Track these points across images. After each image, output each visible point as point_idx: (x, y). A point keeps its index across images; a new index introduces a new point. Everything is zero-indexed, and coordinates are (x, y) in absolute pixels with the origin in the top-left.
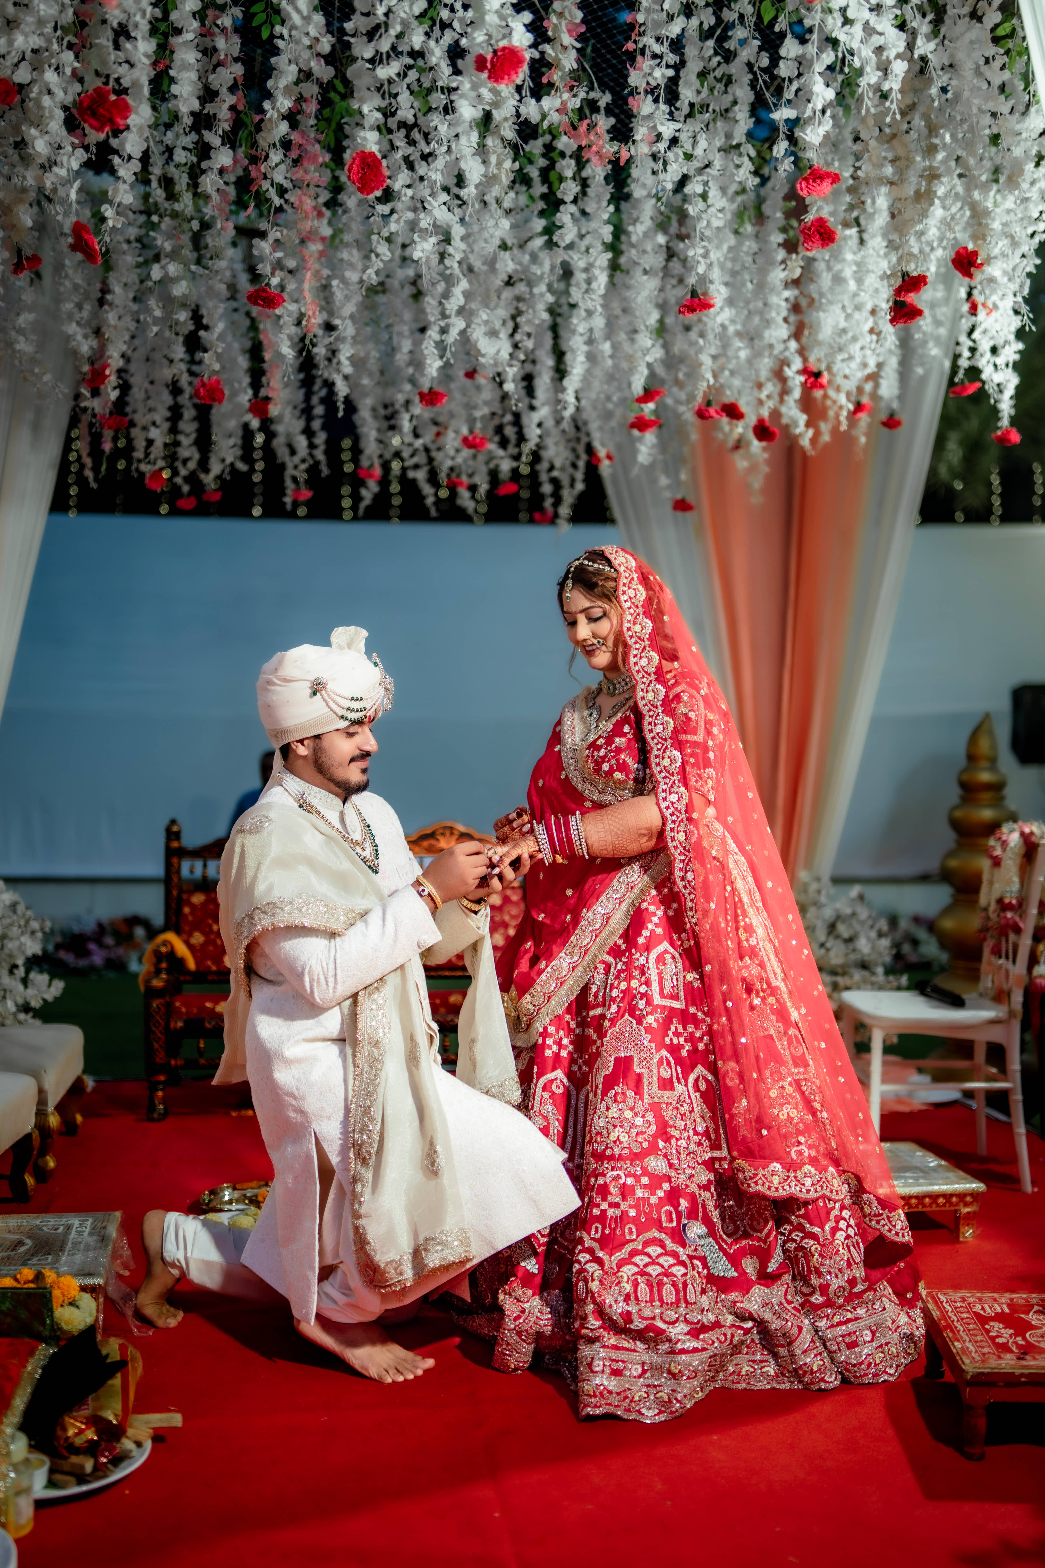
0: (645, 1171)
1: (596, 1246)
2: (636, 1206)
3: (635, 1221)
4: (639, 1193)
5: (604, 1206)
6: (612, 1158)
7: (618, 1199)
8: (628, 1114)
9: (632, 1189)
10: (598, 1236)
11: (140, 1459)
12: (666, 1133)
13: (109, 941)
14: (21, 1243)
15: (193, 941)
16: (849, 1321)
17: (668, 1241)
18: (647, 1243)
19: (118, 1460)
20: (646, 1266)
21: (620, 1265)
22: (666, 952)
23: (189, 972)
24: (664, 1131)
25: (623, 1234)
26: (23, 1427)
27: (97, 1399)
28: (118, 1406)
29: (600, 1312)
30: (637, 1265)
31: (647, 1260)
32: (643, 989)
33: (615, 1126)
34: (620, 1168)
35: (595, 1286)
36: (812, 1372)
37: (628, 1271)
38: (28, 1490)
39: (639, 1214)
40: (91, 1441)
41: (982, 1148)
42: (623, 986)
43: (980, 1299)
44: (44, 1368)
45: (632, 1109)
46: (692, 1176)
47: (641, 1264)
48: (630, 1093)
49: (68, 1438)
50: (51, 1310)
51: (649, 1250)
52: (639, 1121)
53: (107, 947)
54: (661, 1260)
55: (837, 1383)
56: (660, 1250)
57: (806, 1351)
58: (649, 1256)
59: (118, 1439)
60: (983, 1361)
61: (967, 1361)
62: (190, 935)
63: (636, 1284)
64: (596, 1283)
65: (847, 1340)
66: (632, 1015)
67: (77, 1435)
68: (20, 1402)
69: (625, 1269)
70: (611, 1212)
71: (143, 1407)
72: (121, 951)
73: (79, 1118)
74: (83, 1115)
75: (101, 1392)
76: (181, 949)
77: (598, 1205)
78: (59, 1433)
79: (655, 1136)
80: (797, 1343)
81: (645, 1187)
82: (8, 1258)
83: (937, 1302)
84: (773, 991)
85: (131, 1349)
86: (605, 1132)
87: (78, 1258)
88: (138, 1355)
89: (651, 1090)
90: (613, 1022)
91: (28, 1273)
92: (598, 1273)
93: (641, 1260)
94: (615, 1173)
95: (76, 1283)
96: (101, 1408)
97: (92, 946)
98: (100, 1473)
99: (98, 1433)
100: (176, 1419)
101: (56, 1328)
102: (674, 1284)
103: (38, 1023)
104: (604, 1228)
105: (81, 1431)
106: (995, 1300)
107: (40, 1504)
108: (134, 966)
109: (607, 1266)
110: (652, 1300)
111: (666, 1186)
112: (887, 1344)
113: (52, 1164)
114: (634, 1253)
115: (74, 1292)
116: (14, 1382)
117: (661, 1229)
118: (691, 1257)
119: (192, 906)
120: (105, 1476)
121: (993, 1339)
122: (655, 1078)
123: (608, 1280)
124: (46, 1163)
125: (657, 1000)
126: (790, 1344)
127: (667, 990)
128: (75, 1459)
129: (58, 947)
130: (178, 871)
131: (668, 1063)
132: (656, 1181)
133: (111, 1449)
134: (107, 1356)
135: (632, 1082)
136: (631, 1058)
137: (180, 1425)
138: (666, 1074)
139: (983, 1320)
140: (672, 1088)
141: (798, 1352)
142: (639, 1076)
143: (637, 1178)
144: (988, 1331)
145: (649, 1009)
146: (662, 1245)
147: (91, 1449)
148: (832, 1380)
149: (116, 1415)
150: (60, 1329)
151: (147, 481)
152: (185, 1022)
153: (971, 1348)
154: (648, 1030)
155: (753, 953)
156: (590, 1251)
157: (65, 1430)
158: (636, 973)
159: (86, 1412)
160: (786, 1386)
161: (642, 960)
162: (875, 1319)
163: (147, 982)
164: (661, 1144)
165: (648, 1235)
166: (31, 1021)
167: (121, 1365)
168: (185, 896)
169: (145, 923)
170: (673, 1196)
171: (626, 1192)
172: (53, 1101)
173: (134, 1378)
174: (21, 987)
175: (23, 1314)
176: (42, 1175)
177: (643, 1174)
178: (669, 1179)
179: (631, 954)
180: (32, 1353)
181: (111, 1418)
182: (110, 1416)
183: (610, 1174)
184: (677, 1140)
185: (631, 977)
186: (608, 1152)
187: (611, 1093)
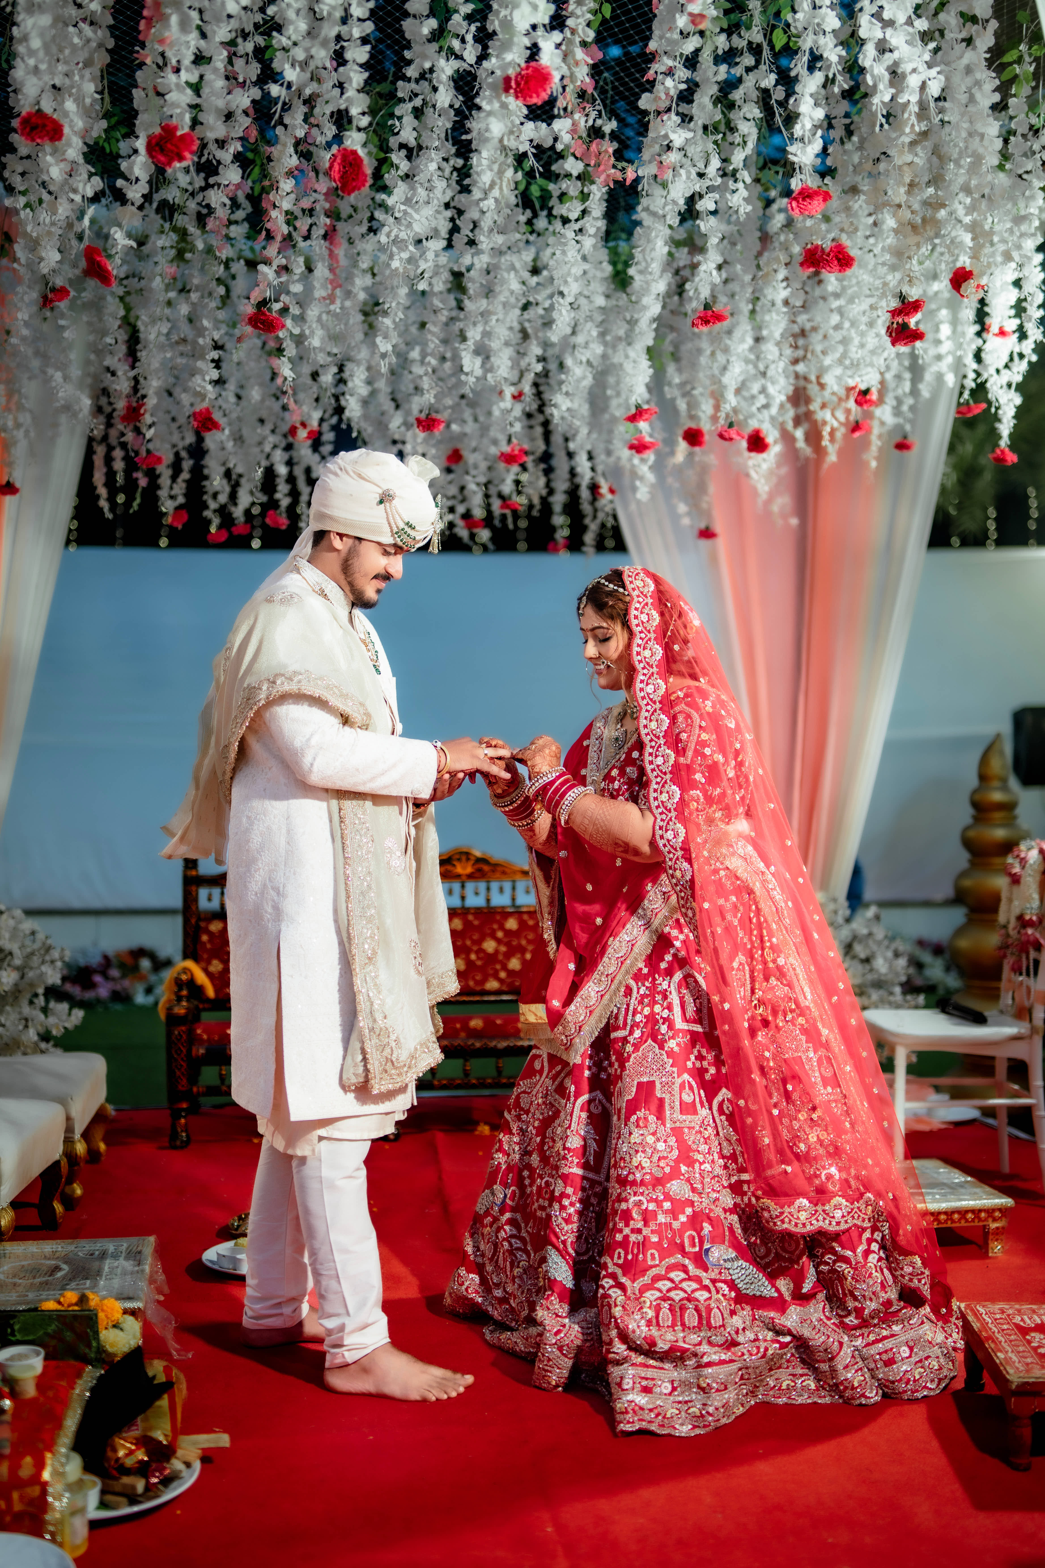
0: (667, 1197)
1: (619, 1272)
2: (658, 1232)
4: (662, 1218)
5: (627, 1231)
6: (634, 1183)
7: (640, 1225)
8: (650, 1139)
9: (654, 1214)
10: (621, 1261)
11: (189, 1479)
12: (689, 1157)
13: (115, 973)
14: (57, 1268)
15: (212, 969)
16: (885, 1338)
17: (691, 1267)
18: (670, 1268)
19: (167, 1481)
20: (669, 1290)
21: (642, 1291)
22: (689, 975)
23: (208, 1000)
24: (686, 1156)
25: (645, 1260)
26: (77, 1447)
27: (146, 1420)
28: (168, 1426)
29: (624, 1337)
30: (660, 1290)
31: (669, 1285)
32: (665, 1014)
33: (637, 1152)
34: (642, 1194)
35: (617, 1311)
36: (853, 1388)
37: (651, 1296)
38: (82, 1510)
39: (661, 1240)
40: (141, 1462)
41: (1006, 1168)
42: (647, 1011)
43: (1019, 1311)
44: (92, 1390)
45: (654, 1134)
46: (717, 1199)
47: (664, 1289)
48: (652, 1118)
49: (118, 1459)
50: (96, 1333)
51: (672, 1275)
52: (661, 1146)
53: (113, 979)
54: (684, 1285)
55: (878, 1398)
56: (683, 1275)
57: (846, 1367)
58: (672, 1281)
59: (168, 1460)
60: (1027, 1371)
61: (1011, 1371)
62: (209, 962)
63: (658, 1309)
64: (619, 1308)
65: (885, 1357)
66: (655, 1040)
67: (127, 1455)
68: (71, 1422)
69: (648, 1294)
70: (633, 1238)
71: (190, 1427)
72: (126, 983)
73: (102, 1146)
74: (106, 1144)
75: (149, 1412)
76: (201, 977)
77: (621, 1231)
78: (110, 1454)
79: (677, 1161)
80: (838, 1358)
81: (666, 1212)
82: (47, 1283)
83: (976, 1314)
84: (801, 1011)
85: (175, 1371)
86: (627, 1158)
87: (116, 1283)
88: (182, 1377)
89: (672, 1114)
90: (636, 1047)
91: (71, 1296)
92: (621, 1299)
93: (664, 1285)
94: (637, 1198)
95: (119, 1306)
96: (151, 1429)
97: (98, 978)
98: (151, 1494)
99: (148, 1453)
100: (223, 1440)
101: (101, 1350)
102: (697, 1309)
103: (59, 1051)
104: (626, 1254)
105: (131, 1453)
106: (1034, 1311)
107: (94, 1525)
108: (140, 999)
109: (629, 1292)
110: (673, 1325)
111: (689, 1211)
112: (927, 1358)
113: (79, 1192)
114: (657, 1278)
115: (118, 1315)
116: (64, 1403)
117: (684, 1253)
118: (714, 1281)
119: (210, 934)
120: (157, 1496)
121: (1035, 1349)
122: (677, 1103)
123: (630, 1305)
124: (74, 1191)
125: (680, 1024)
126: (831, 1359)
127: (688, 1014)
128: (126, 1480)
130: (196, 900)
131: (691, 1088)
132: (678, 1206)
133: (162, 1470)
134: (154, 1377)
135: (654, 1107)
136: (653, 1082)
137: (228, 1445)
138: (687, 1098)
139: (1024, 1331)
140: (695, 1112)
141: (840, 1367)
142: (661, 1101)
143: (659, 1203)
144: (1029, 1342)
145: (670, 1034)
146: (685, 1270)
147: (142, 1469)
148: (873, 1396)
149: (166, 1435)
150: (105, 1351)
152: (207, 1050)
153: (1014, 1358)
154: (670, 1054)
155: (781, 973)
156: (613, 1276)
157: (115, 1451)
158: (658, 998)
159: (135, 1433)
160: (828, 1400)
161: (665, 985)
162: (911, 1334)
163: (169, 1010)
164: (683, 1168)
165: (672, 1260)
166: (52, 1050)
167: (168, 1386)
168: (203, 924)
169: (151, 955)
170: (695, 1221)
171: (647, 1216)
172: (79, 1129)
173: (180, 1399)
174: (42, 1016)
175: (68, 1335)
176: (69, 1202)
177: (665, 1199)
178: (692, 1203)
179: (654, 979)
180: (79, 1375)
181: (161, 1438)
182: (160, 1436)
183: (633, 1199)
184: (701, 1164)
185: (654, 1002)
186: (631, 1178)
187: (634, 1118)
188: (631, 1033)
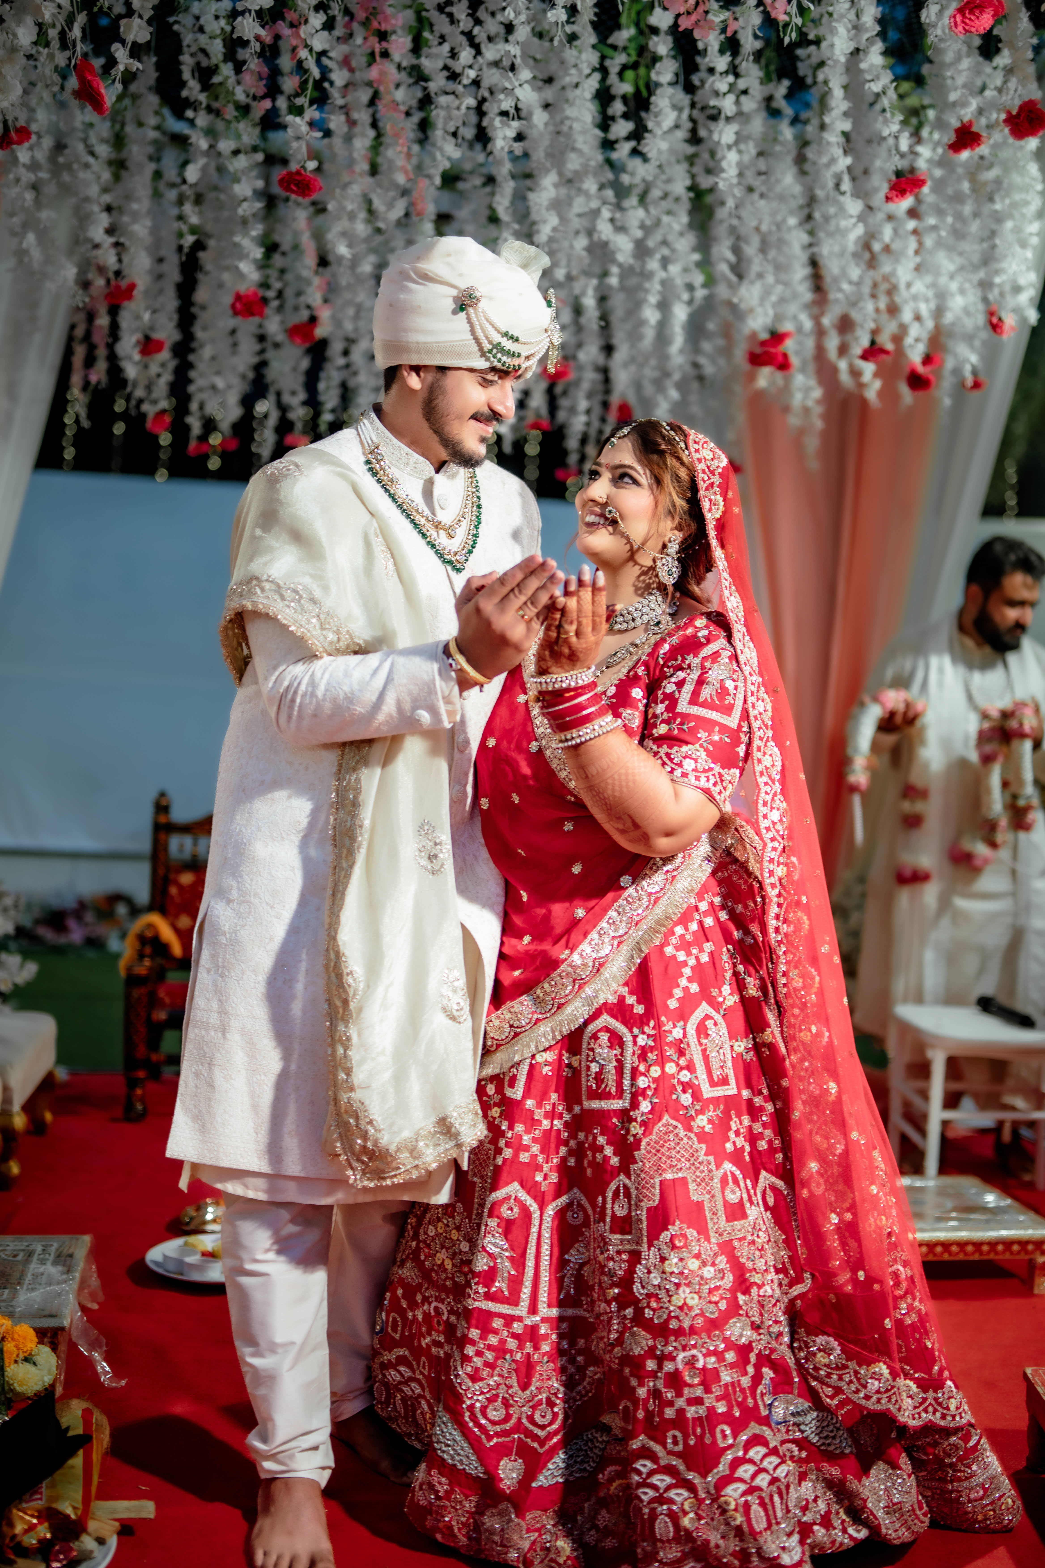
0: (728, 1344)
2: (724, 1397)
3: (727, 1418)
4: (726, 1377)
5: (680, 1403)
6: (679, 1332)
7: (699, 1392)
8: (693, 1264)
9: (716, 1372)
13: (89, 917)
15: (179, 924)
17: (770, 1437)
20: (753, 1477)
22: (708, 1017)
23: (174, 958)
24: (742, 1280)
25: (714, 1442)
27: (52, 1486)
28: (79, 1496)
31: (751, 1469)
32: (685, 1076)
33: (678, 1286)
34: (694, 1346)
35: (689, 1521)
39: (730, 1408)
40: (43, 1540)
42: (655, 1072)
45: (698, 1256)
47: (747, 1476)
48: (692, 1233)
49: (15, 1536)
50: (2, 1368)
51: (751, 1454)
52: (709, 1272)
53: (86, 925)
54: (766, 1463)
56: (763, 1450)
58: (753, 1462)
59: (77, 1537)
62: (176, 917)
63: (747, 1508)
64: (690, 1517)
66: (675, 1116)
67: (26, 1531)
69: (728, 1490)
70: (692, 1412)
71: (108, 1493)
72: (101, 928)
73: (48, 1116)
74: (52, 1114)
75: (58, 1475)
76: (166, 932)
77: (671, 1404)
78: (5, 1529)
79: (733, 1291)
81: (732, 1366)
85: (96, 1415)
86: (664, 1296)
88: (105, 1421)
89: (718, 1223)
90: (647, 1127)
92: (690, 1502)
94: (687, 1354)
96: (56, 1498)
97: (72, 923)
99: (52, 1529)
100: (147, 1509)
101: (6, 1389)
105: (32, 1527)
108: (114, 944)
109: (701, 1491)
113: (15, 1169)
114: (734, 1465)
115: (30, 1343)
117: (761, 1420)
118: (782, 1444)
119: (179, 886)
122: (720, 1206)
123: (706, 1510)
124: (9, 1169)
125: (706, 1090)
127: (717, 1073)
129: (37, 922)
130: (165, 848)
131: (736, 1181)
132: (741, 1355)
133: (67, 1551)
134: (68, 1429)
135: (690, 1216)
136: (684, 1180)
137: (152, 1514)
138: (732, 1196)
140: (744, 1216)
142: (699, 1207)
143: (719, 1355)
145: (697, 1106)
146: (764, 1442)
147: (43, 1551)
149: (75, 1508)
150: (12, 1390)
151: (149, 424)
152: (168, 1013)
154: (702, 1136)
157: (12, 1525)
158: (670, 1052)
159: (38, 1504)
161: (677, 1033)
163: (129, 968)
164: (741, 1298)
167: (85, 1441)
168: (171, 875)
169: (127, 900)
171: (709, 1378)
172: (19, 1100)
173: (98, 1455)
176: (5, 1180)
177: (727, 1349)
179: (658, 1026)
181: (69, 1511)
182: (70, 1507)
183: (681, 1356)
184: (760, 1287)
185: (662, 1061)
186: (673, 1325)
187: (665, 1236)
188: (635, 1105)
